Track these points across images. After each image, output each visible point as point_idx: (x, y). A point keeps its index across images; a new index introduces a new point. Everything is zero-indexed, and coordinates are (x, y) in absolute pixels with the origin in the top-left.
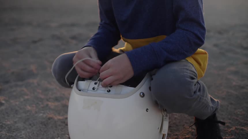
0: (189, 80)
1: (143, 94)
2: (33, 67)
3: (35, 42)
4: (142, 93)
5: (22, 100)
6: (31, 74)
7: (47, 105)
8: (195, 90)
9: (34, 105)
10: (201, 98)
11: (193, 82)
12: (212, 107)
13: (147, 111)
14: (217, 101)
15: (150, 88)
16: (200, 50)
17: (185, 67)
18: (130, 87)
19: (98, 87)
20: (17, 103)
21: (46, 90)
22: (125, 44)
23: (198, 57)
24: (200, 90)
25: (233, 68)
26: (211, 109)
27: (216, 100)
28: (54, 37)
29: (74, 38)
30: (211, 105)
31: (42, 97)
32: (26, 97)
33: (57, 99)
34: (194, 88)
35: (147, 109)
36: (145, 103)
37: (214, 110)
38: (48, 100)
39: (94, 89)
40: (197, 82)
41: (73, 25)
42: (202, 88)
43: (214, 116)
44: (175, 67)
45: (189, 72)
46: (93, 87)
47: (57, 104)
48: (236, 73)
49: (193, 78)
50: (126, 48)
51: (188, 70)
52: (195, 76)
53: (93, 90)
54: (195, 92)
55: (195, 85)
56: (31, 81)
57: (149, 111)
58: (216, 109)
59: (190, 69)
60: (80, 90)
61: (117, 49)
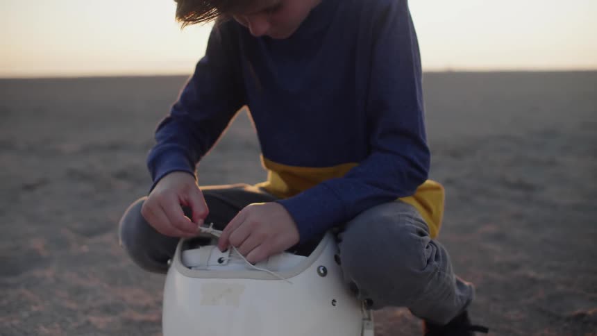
0: (416, 235)
1: (325, 269)
2: (37, 244)
3: (29, 188)
4: (322, 268)
5: (25, 314)
6: (35, 260)
7: (88, 323)
8: (429, 257)
9: (57, 325)
10: (439, 274)
11: (423, 241)
12: (461, 297)
13: (334, 305)
14: (470, 286)
15: (337, 259)
16: (428, 182)
17: (406, 213)
18: (296, 254)
19: (230, 256)
20: (15, 322)
21: (78, 292)
22: (267, 174)
23: (426, 196)
24: (437, 257)
25: (491, 229)
26: (459, 300)
27: (467, 284)
28: (73, 175)
29: (122, 175)
30: (457, 292)
31: (73, 306)
32: (34, 309)
33: (107, 310)
34: (427, 253)
35: (334, 301)
36: (327, 288)
37: (465, 302)
38: (86, 313)
39: (220, 261)
40: (431, 242)
41: (114, 147)
42: (440, 254)
43: (463, 316)
44: (387, 212)
45: (413, 221)
46: (218, 258)
47: (109, 319)
48: (499, 237)
49: (422, 234)
50: (272, 182)
51: (411, 217)
52: (426, 230)
53: (218, 263)
54: (429, 261)
55: (428, 247)
56: (38, 273)
57: (337, 304)
58: (468, 302)
59: (415, 216)
60: (190, 268)
61: (252, 184)
